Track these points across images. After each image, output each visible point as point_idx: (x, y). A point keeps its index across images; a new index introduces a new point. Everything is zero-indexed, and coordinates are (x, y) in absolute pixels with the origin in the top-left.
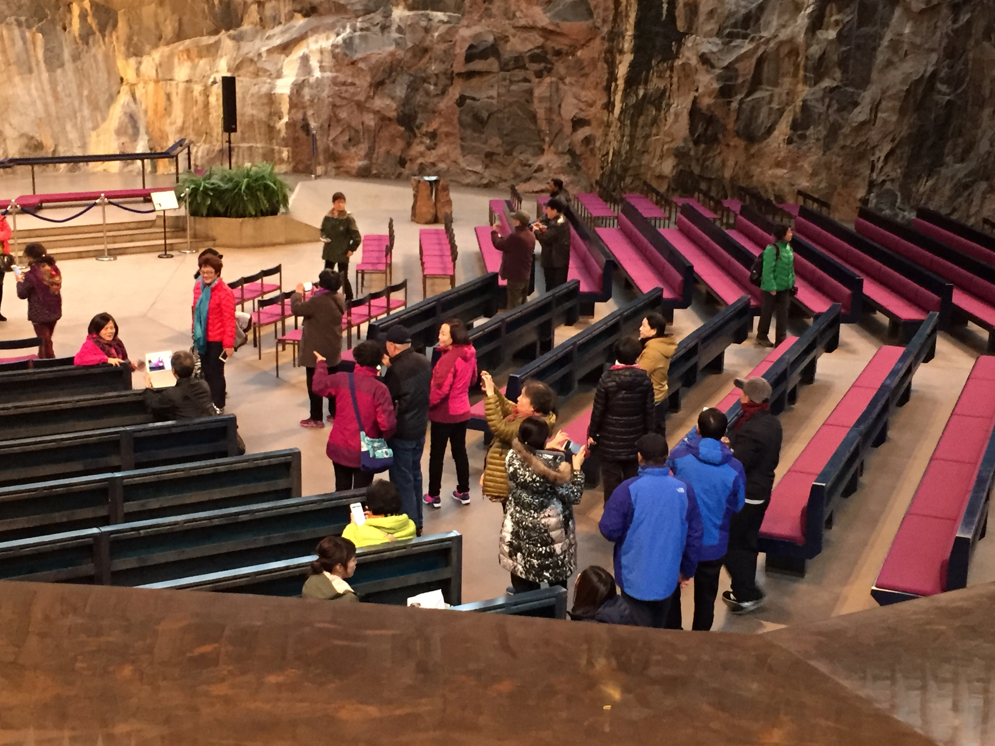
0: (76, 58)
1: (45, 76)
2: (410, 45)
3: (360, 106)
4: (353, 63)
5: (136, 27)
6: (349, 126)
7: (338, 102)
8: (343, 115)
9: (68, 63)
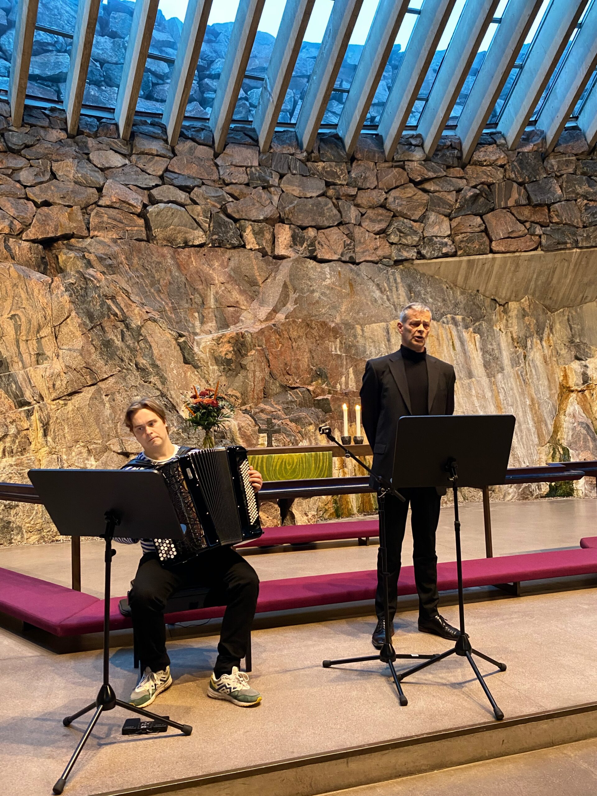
0: (515, 362)
1: (485, 381)
5: (577, 327)
9: (508, 368)
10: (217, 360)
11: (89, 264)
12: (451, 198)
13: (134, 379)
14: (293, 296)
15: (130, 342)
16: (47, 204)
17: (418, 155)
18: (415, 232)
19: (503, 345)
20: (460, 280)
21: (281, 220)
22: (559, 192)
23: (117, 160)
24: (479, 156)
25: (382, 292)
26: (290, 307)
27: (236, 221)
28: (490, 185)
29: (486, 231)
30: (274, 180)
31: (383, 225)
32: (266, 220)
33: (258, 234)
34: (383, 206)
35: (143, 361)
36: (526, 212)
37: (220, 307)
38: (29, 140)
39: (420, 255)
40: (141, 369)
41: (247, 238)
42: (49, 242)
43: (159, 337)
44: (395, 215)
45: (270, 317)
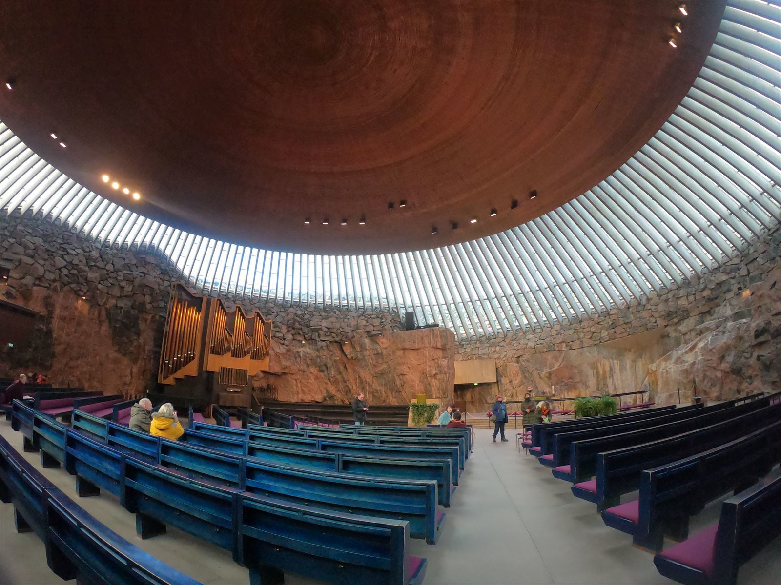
0: (631, 367)
2: (733, 337)
3: (715, 369)
6: (711, 378)
7: (706, 368)
8: (708, 374)
12: (607, 325)
14: (565, 360)
16: (518, 350)
17: (597, 316)
18: (598, 336)
19: (628, 362)
20: (613, 346)
21: (563, 342)
22: (633, 318)
23: (531, 336)
25: (590, 354)
26: (564, 363)
27: (554, 344)
28: (614, 320)
29: (615, 332)
30: (562, 332)
31: (590, 337)
32: (560, 343)
33: (558, 346)
35: (532, 379)
36: (624, 326)
37: (550, 365)
38: (517, 337)
39: (601, 342)
40: (532, 381)
41: (556, 347)
42: (519, 357)
43: (535, 374)
44: (593, 333)
45: (560, 365)
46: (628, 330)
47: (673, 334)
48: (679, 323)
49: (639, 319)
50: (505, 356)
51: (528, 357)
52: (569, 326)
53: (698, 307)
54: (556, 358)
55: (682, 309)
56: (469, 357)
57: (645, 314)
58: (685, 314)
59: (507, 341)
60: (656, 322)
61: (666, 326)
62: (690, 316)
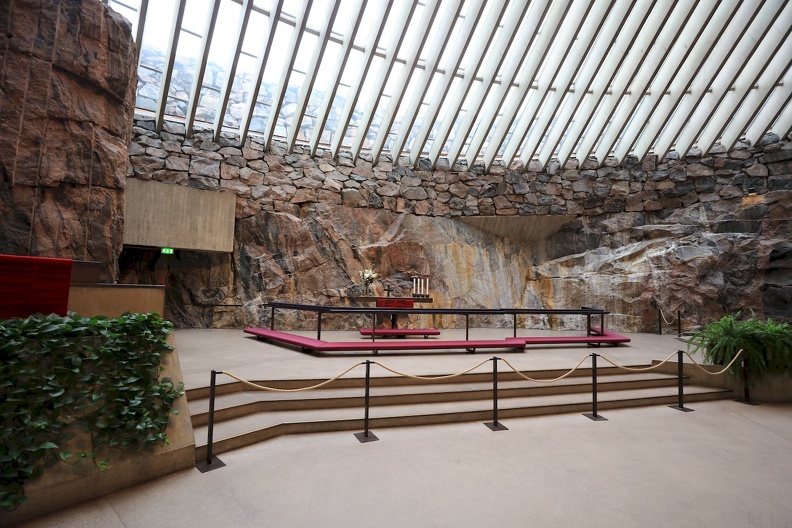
0: (505, 265)
1: (490, 273)
2: (721, 252)
3: (692, 290)
4: (684, 263)
5: (535, 251)
6: (685, 302)
7: (675, 287)
8: (680, 295)
9: (501, 268)
10: (369, 258)
11: (318, 215)
12: (479, 188)
13: (333, 264)
14: (404, 230)
15: (333, 249)
16: (301, 188)
17: (465, 168)
18: (462, 204)
19: (500, 257)
20: (481, 226)
21: (400, 196)
22: (528, 189)
23: (331, 168)
24: (493, 171)
25: (445, 230)
26: (402, 236)
27: (381, 196)
28: (497, 184)
29: (494, 205)
30: (398, 178)
31: (447, 200)
32: (394, 196)
33: (390, 202)
34: (448, 191)
35: (337, 257)
36: (512, 198)
37: (371, 234)
38: (295, 159)
39: (463, 214)
40: (336, 260)
41: (385, 204)
42: (301, 204)
43: (344, 247)
44: (453, 196)
45: (392, 240)
46: (518, 206)
47: (587, 230)
48: (603, 216)
49: (538, 194)
50: (266, 195)
51: (328, 208)
52: (412, 170)
53: (643, 201)
54: (386, 224)
55: (617, 197)
56: (159, 172)
57: (550, 189)
58: (620, 205)
59: (272, 161)
60: (564, 206)
61: (579, 215)
62: (625, 211)
